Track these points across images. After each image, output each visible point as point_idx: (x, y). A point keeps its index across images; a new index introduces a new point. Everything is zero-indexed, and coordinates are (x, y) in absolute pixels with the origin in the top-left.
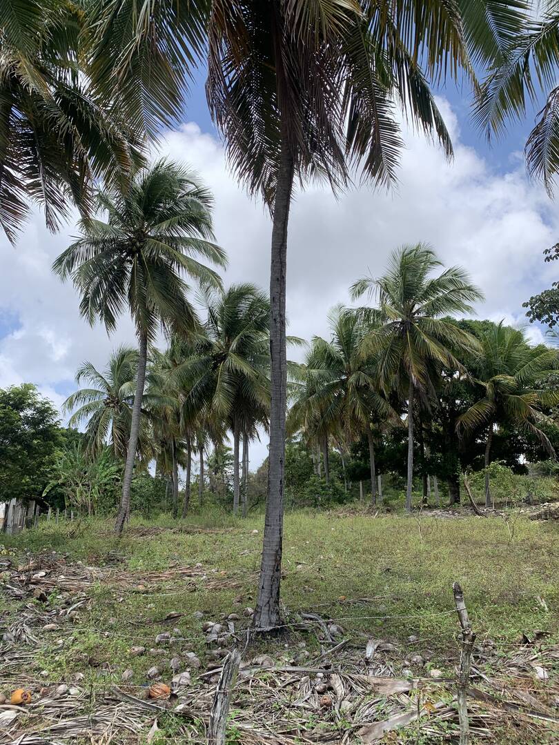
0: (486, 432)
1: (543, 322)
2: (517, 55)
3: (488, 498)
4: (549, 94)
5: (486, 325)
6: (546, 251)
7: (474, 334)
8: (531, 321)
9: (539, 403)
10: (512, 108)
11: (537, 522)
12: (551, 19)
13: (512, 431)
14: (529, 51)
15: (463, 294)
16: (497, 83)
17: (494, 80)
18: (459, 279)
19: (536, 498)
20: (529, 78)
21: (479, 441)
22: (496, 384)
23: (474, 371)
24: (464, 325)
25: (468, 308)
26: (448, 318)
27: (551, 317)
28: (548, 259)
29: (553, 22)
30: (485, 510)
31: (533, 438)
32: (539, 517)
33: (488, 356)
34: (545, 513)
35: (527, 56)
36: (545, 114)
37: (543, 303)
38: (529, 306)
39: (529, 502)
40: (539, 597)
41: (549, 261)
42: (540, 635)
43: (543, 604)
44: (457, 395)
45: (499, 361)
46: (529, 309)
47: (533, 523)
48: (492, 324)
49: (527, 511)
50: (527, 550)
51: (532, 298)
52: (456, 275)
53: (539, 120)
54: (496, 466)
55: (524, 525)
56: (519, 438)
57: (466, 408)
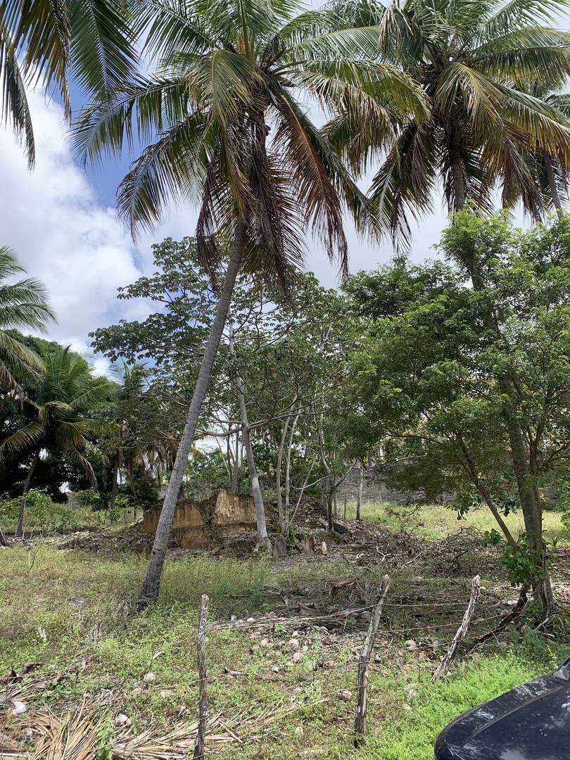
0: (32, 457)
1: (105, 355)
2: (122, 98)
3: (20, 527)
4: (144, 148)
5: (53, 347)
6: (120, 289)
7: (39, 353)
8: (95, 352)
9: (91, 432)
10: (110, 145)
11: (62, 551)
12: (157, 81)
13: (59, 458)
14: (134, 100)
15: (35, 311)
16: (100, 115)
17: (98, 111)
18: (35, 292)
19: (70, 527)
20: (130, 125)
21: (23, 466)
22: (51, 409)
23: (31, 392)
24: (30, 342)
25: (40, 325)
26: (14, 331)
27: (114, 352)
28: (120, 296)
29: (159, 85)
30: (13, 540)
31: (78, 467)
32: (66, 546)
33: (49, 379)
34: (73, 542)
35: (131, 104)
36: (140, 164)
37: (107, 335)
38: (95, 337)
39: (61, 531)
40: (40, 628)
41: (121, 298)
42: (30, 668)
43: (43, 635)
44: (8, 415)
45: (59, 386)
46: (94, 340)
47: (58, 552)
48: (60, 347)
49: (57, 540)
50: (43, 581)
51: (99, 329)
52: (32, 287)
53: (133, 168)
54: (36, 493)
55: (48, 555)
56: (65, 465)
57: (15, 430)
